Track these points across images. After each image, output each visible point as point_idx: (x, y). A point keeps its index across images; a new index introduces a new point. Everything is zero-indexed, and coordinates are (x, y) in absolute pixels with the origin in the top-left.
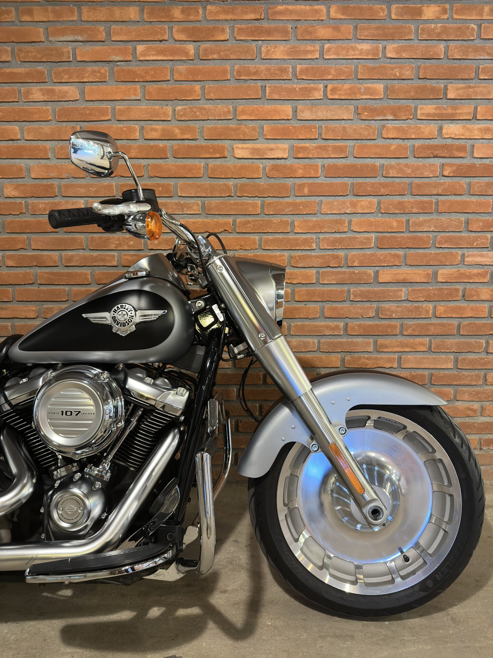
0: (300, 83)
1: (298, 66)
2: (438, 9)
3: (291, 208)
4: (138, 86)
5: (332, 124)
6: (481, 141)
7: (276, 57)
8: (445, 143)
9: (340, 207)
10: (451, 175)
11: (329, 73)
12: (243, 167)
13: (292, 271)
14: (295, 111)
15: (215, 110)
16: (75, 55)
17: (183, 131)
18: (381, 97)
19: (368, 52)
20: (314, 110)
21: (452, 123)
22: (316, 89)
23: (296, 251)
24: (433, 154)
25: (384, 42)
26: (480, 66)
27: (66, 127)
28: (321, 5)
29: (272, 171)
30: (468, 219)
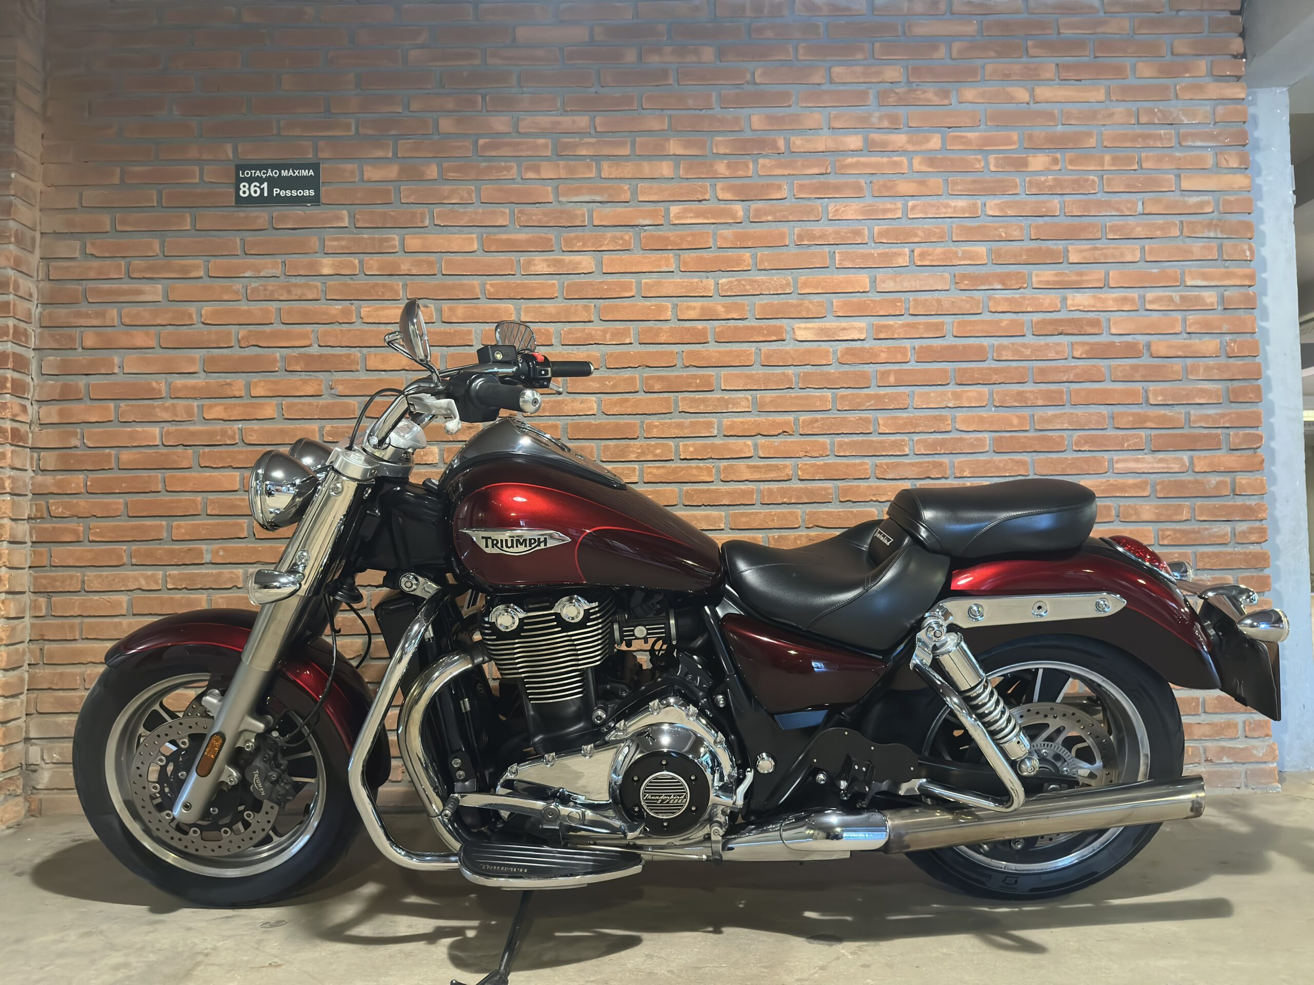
0: (878, 248)
1: (875, 227)
2: (1047, 158)
3: (873, 402)
4: (671, 254)
5: (923, 296)
6: (1118, 313)
7: (847, 218)
8: (1072, 317)
9: (938, 399)
10: (1084, 356)
11: (916, 235)
12: (809, 352)
13: (877, 484)
14: (874, 281)
15: (770, 283)
16: (591, 218)
17: (728, 308)
18: (984, 262)
19: (963, 210)
20: (898, 280)
21: (1078, 292)
22: (899, 255)
23: (882, 457)
24: (1057, 329)
25: (982, 197)
26: (1108, 224)
27: (576, 305)
28: (900, 156)
29: (846, 356)
30: (1113, 413)
